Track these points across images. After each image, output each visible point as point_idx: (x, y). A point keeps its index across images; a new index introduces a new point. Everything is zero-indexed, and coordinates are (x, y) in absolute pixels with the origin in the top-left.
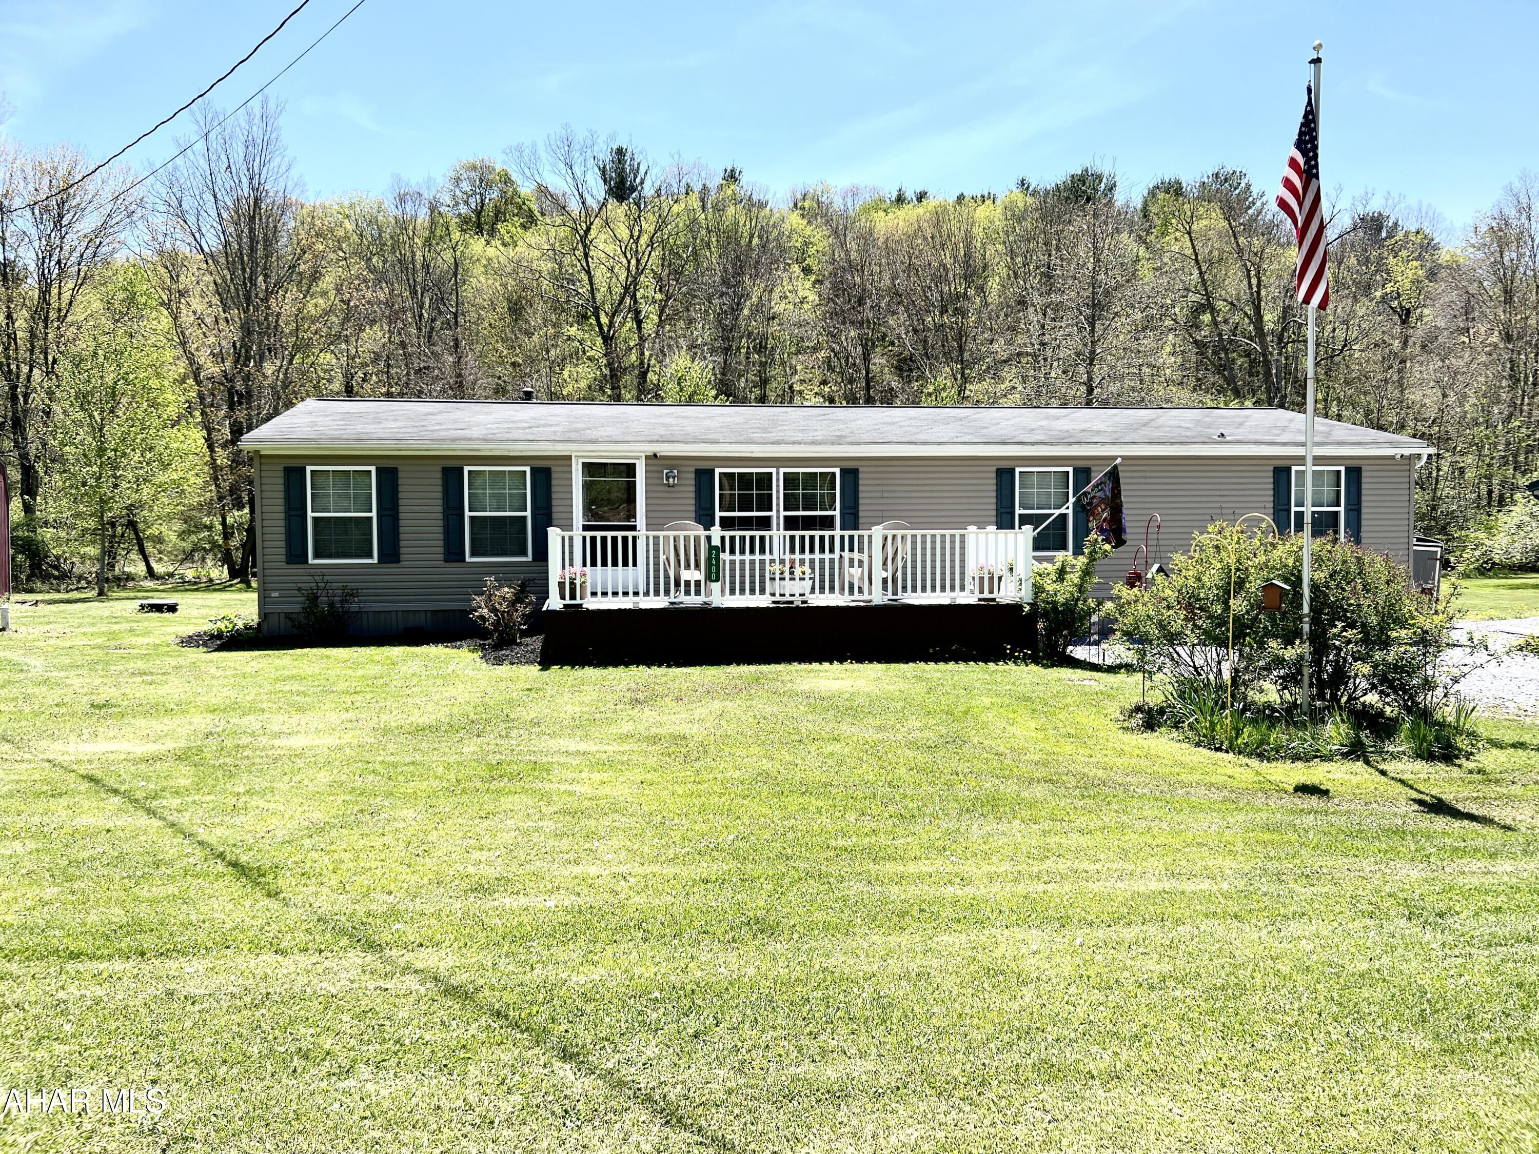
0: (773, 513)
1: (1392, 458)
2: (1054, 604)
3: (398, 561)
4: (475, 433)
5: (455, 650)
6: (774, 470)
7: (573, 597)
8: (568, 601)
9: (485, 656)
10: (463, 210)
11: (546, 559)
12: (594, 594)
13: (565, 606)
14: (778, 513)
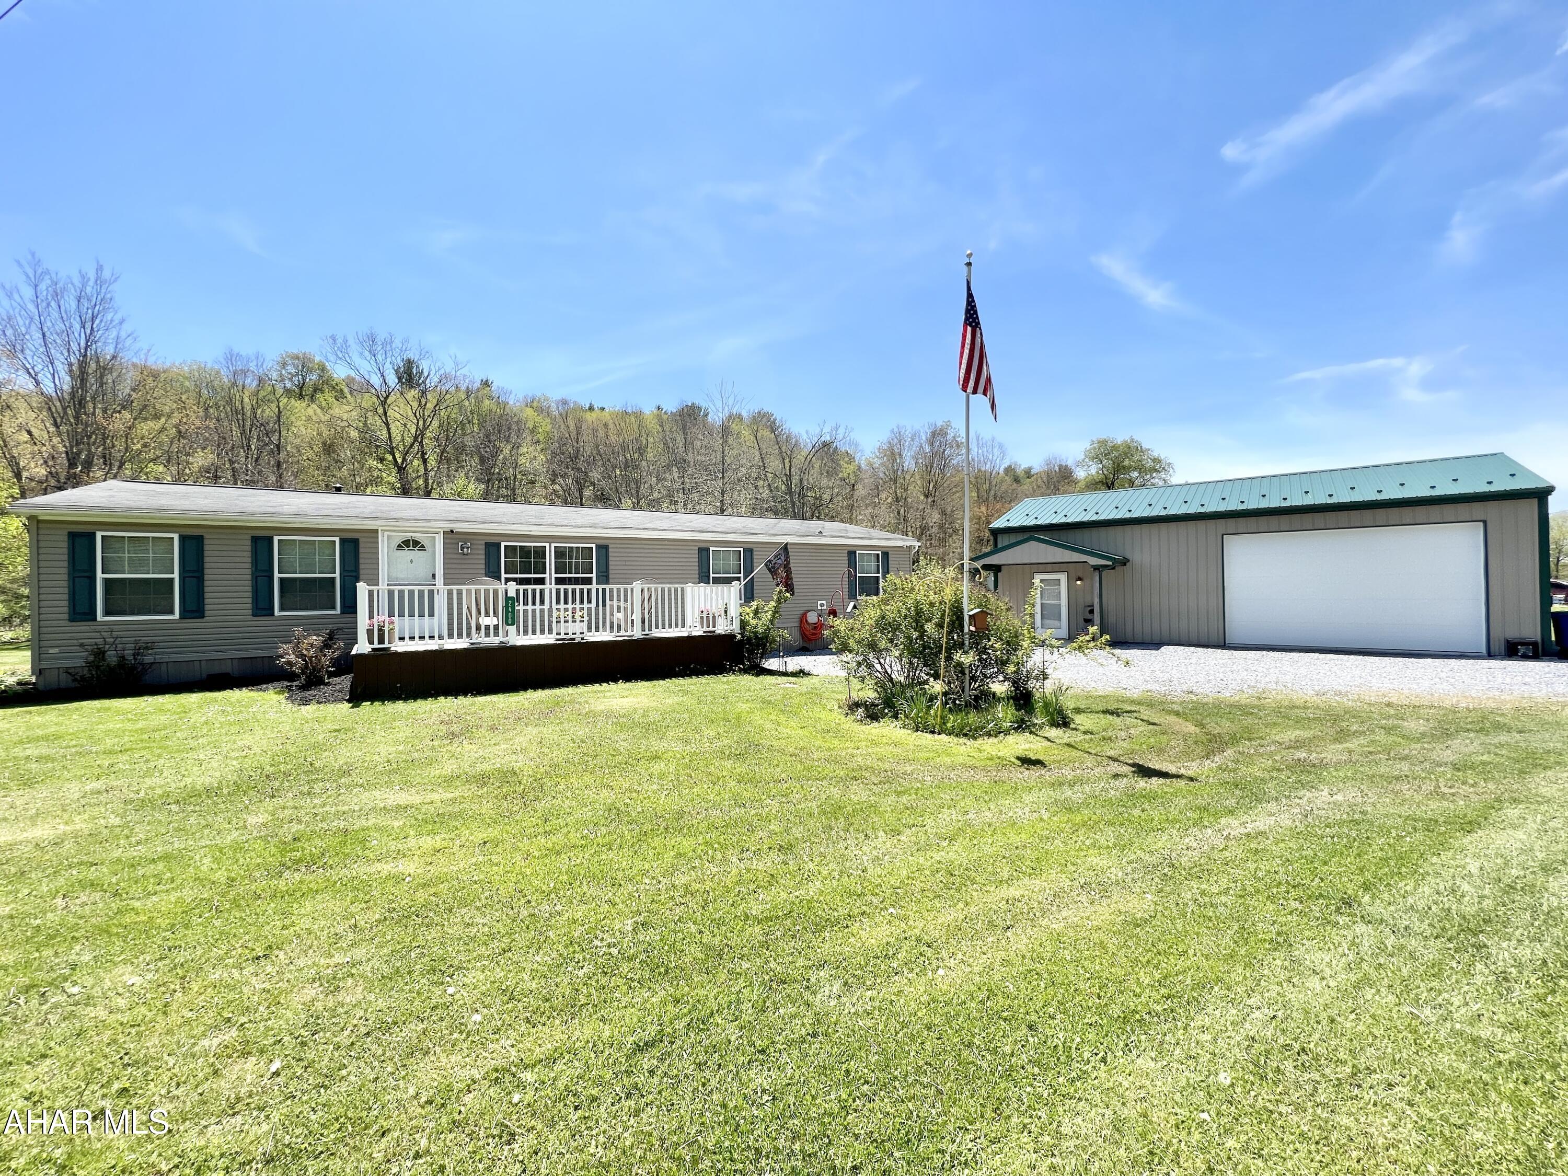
0: (547, 576)
1: (902, 547)
2: (756, 633)
3: (203, 617)
4: (286, 509)
5: (261, 693)
6: (547, 545)
7: (381, 641)
8: (376, 645)
9: (291, 697)
10: (289, 385)
11: (354, 611)
12: (402, 639)
13: (373, 650)
14: (550, 574)
